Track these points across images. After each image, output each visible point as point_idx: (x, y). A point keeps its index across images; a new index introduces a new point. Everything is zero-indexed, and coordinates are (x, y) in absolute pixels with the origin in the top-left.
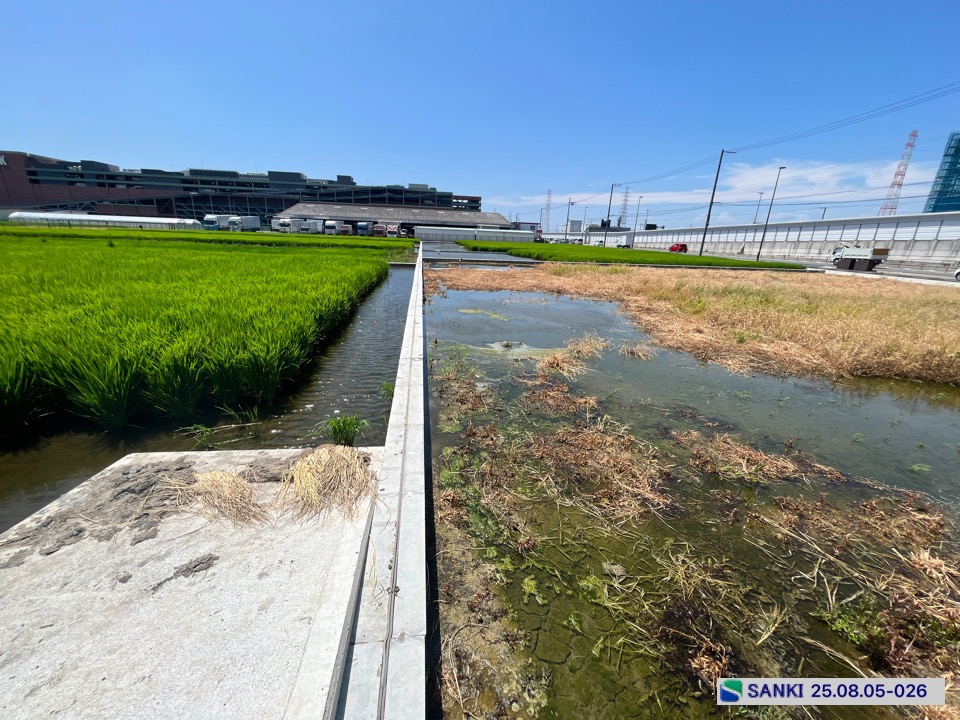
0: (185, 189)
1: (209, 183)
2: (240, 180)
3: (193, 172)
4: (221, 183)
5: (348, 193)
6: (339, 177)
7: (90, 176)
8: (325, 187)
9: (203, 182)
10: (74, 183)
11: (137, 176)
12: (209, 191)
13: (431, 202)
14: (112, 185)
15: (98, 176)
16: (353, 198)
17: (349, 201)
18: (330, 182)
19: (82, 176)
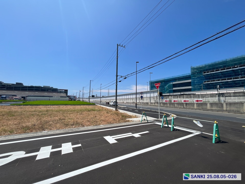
5: (20, 88)
6: (16, 83)
8: (10, 86)
13: (50, 91)
16: (21, 89)
17: (20, 90)
18: (12, 84)
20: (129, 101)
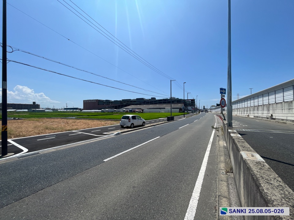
0: (121, 104)
1: (125, 102)
2: (131, 101)
3: (123, 100)
4: (127, 102)
5: (153, 102)
6: (151, 98)
7: (106, 103)
8: (148, 101)
9: (124, 102)
10: (103, 104)
11: (113, 102)
12: (125, 104)
14: (109, 104)
15: (107, 103)
17: (153, 104)
18: (149, 99)
19: (105, 103)
20: (260, 112)
